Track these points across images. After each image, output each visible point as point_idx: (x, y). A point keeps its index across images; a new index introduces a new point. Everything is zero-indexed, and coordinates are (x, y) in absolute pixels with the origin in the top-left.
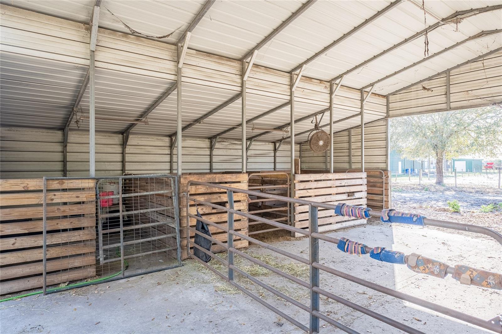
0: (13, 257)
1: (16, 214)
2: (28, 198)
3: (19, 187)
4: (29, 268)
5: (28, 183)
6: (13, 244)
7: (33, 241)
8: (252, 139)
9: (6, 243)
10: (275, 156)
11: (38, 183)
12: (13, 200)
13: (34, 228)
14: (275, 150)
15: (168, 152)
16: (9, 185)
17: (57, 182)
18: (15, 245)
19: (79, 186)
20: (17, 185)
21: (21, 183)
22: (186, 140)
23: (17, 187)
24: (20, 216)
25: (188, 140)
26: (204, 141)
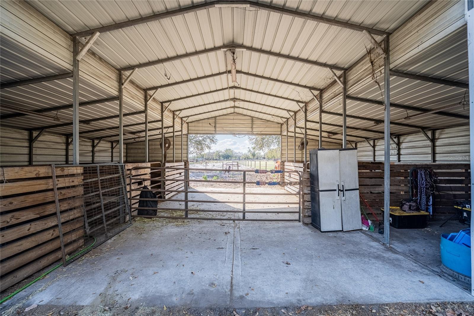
0: (28, 242)
1: (30, 200)
2: (39, 185)
3: (32, 174)
4: (40, 250)
5: (39, 170)
6: (29, 230)
7: (44, 224)
8: (101, 139)
9: (23, 230)
10: (112, 152)
11: (46, 170)
12: (27, 187)
13: (44, 212)
14: (112, 148)
15: (27, 144)
16: (24, 173)
17: (60, 169)
18: (30, 230)
19: (74, 172)
20: (31, 172)
21: (34, 170)
22: (45, 134)
23: (31, 174)
24: (33, 202)
25: (46, 135)
26: (61, 137)
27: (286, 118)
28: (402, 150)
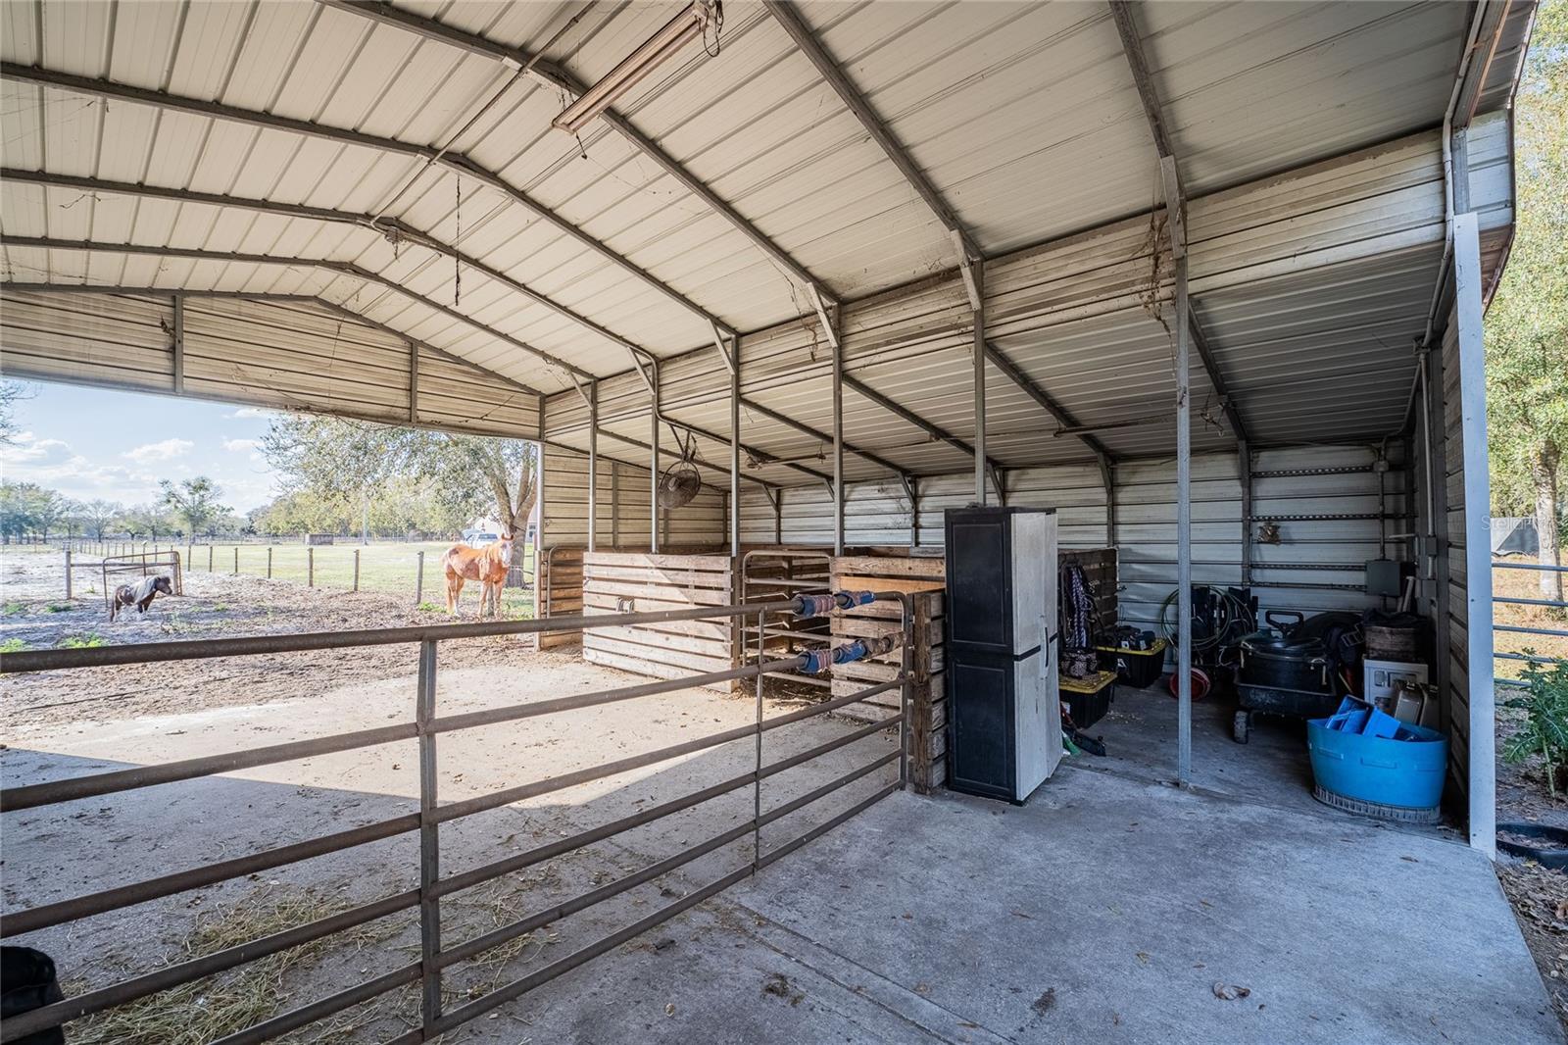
27: (591, 376)
28: (923, 515)
